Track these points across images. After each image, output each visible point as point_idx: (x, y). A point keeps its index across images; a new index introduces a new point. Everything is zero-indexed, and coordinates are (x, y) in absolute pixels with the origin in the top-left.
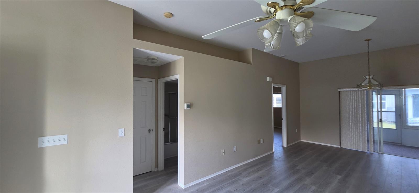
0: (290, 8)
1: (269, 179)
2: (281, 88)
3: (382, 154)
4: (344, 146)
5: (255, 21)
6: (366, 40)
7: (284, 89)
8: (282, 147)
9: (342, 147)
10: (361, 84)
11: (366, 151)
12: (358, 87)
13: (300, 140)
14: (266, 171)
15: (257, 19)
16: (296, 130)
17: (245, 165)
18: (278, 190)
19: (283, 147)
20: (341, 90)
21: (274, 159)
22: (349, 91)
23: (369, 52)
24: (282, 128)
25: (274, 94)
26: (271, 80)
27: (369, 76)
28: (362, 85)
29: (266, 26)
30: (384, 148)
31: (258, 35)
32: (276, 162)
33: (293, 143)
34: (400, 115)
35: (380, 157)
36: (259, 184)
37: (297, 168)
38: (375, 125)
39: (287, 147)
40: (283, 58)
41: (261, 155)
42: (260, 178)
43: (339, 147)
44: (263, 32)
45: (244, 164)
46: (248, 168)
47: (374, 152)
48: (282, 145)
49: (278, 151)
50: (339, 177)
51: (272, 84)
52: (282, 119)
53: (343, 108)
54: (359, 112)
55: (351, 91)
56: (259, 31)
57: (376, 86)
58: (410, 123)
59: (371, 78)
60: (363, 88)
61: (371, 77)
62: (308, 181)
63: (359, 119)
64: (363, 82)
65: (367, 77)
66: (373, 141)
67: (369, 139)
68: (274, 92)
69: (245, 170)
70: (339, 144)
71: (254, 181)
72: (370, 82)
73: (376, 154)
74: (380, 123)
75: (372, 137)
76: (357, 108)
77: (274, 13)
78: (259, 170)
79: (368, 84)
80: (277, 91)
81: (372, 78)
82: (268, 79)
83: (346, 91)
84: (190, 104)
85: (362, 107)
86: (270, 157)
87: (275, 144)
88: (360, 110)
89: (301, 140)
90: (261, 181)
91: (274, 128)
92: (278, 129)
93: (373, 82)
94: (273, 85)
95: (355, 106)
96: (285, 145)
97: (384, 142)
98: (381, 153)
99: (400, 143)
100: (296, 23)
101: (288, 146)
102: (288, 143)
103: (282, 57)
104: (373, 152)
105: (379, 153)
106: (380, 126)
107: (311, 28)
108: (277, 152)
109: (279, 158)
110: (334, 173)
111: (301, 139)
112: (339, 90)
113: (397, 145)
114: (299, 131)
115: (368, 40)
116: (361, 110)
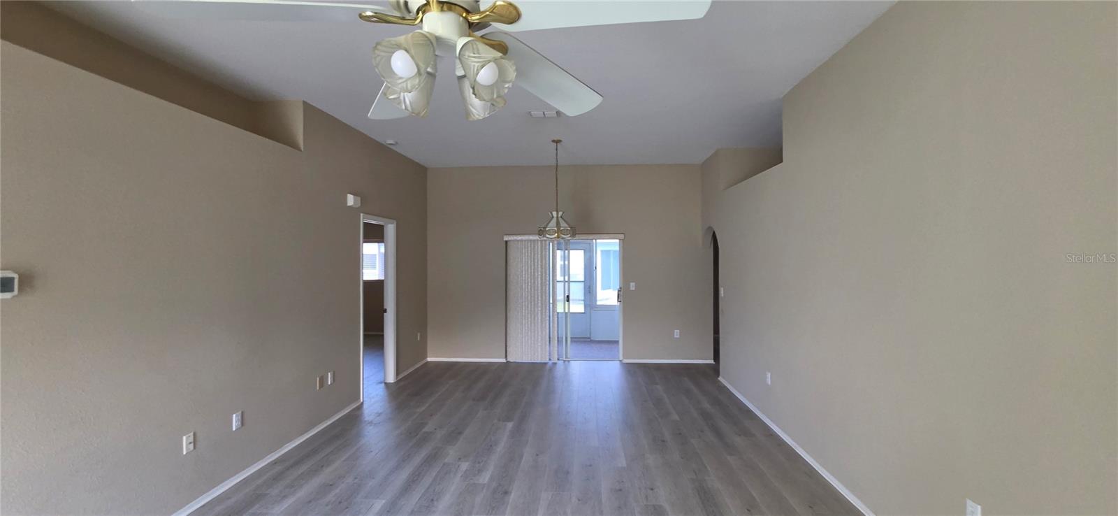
0: (462, 16)
1: (356, 481)
2: (383, 226)
3: (569, 361)
4: (511, 359)
5: (361, 16)
6: (553, 141)
7: (390, 230)
8: (383, 384)
9: (508, 360)
10: (545, 228)
11: (547, 360)
12: (541, 232)
13: (426, 357)
14: (344, 461)
15: (366, 10)
16: (419, 334)
17: (275, 463)
18: (384, 501)
19: (386, 383)
20: (510, 239)
21: (365, 421)
22: (522, 241)
23: (557, 166)
24: (383, 335)
25: (365, 244)
26: (360, 205)
27: (557, 211)
28: (547, 229)
29: (401, 39)
30: (571, 349)
31: (375, 58)
32: (371, 428)
33: (411, 370)
34: (589, 287)
35: (566, 369)
36: (327, 505)
37: (426, 429)
38: (560, 308)
39: (397, 382)
40: (388, 148)
41: (327, 418)
42: (328, 487)
43: (504, 360)
44: (391, 57)
45: (271, 462)
46: (288, 469)
47: (558, 360)
48: (382, 380)
49: (373, 398)
50: (510, 425)
51: (362, 215)
52: (385, 311)
53: (511, 278)
54: (538, 282)
55: (525, 241)
56: (378, 50)
57: (565, 232)
58: (601, 300)
59: (559, 216)
60: (548, 236)
61: (560, 213)
62: (452, 453)
63: (538, 298)
64: (548, 224)
65: (555, 214)
66: (556, 339)
67: (551, 336)
68: (365, 238)
69: (277, 478)
70: (504, 356)
71: (310, 502)
72: (558, 224)
73: (561, 362)
74: (567, 303)
75: (556, 332)
76: (534, 275)
77: (418, 12)
78: (322, 466)
79: (556, 229)
80: (374, 234)
81: (561, 217)
82: (351, 200)
83: (518, 241)
84: (16, 276)
85: (542, 275)
86: (355, 418)
87: (368, 377)
88: (539, 279)
89: (429, 359)
90: (331, 497)
91: (365, 336)
92: (374, 338)
93: (563, 225)
94: (364, 219)
95: (531, 272)
96: (391, 379)
97: (571, 338)
98: (567, 362)
99: (589, 336)
100: (479, 57)
101: (400, 377)
102: (398, 372)
103: (389, 146)
104: (556, 361)
105: (565, 361)
106: (567, 311)
107: (509, 82)
108: (373, 400)
109: (379, 415)
110: (499, 420)
111: (428, 355)
112: (506, 238)
113: (585, 341)
114: (424, 338)
115: (557, 142)
116: (542, 280)
